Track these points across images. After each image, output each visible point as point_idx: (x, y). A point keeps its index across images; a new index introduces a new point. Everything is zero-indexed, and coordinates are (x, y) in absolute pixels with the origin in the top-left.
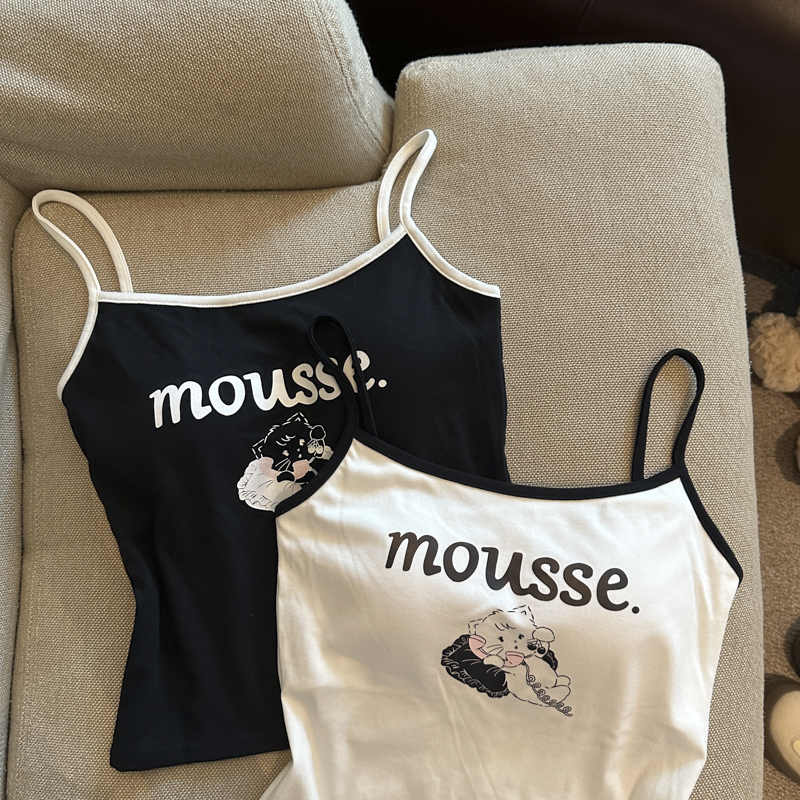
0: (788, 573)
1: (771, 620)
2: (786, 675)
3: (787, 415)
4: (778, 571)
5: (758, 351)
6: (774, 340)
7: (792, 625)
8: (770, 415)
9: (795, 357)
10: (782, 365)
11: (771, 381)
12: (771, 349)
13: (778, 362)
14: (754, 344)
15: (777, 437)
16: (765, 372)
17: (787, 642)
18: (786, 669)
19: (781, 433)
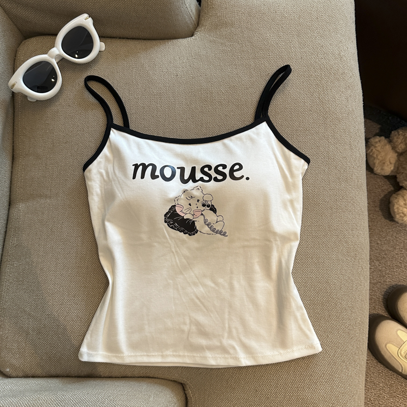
0: (385, 264)
1: (377, 287)
2: (384, 314)
3: (385, 187)
4: (380, 263)
5: (371, 154)
6: (379, 148)
7: (387, 289)
8: (377, 187)
9: (389, 157)
10: (382, 160)
11: (377, 169)
12: (378, 153)
13: (381, 159)
14: (370, 150)
15: (380, 198)
16: (374, 164)
17: (384, 298)
18: (383, 312)
19: (382, 196)
